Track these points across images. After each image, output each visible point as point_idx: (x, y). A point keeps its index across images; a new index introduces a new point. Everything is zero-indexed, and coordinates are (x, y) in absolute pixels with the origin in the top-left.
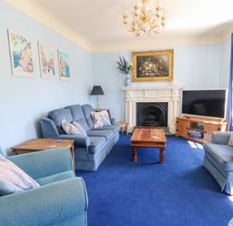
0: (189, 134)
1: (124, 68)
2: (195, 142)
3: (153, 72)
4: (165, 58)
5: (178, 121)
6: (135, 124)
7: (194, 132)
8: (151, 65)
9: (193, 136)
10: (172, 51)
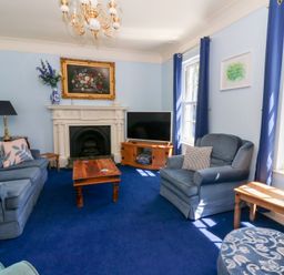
0: (137, 161)
1: (49, 78)
2: (144, 169)
3: (90, 87)
4: (104, 71)
5: (124, 147)
6: (68, 155)
7: (142, 158)
8: (87, 78)
9: (141, 163)
10: (112, 64)
